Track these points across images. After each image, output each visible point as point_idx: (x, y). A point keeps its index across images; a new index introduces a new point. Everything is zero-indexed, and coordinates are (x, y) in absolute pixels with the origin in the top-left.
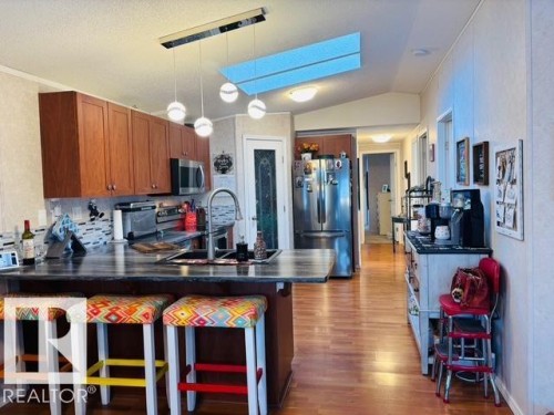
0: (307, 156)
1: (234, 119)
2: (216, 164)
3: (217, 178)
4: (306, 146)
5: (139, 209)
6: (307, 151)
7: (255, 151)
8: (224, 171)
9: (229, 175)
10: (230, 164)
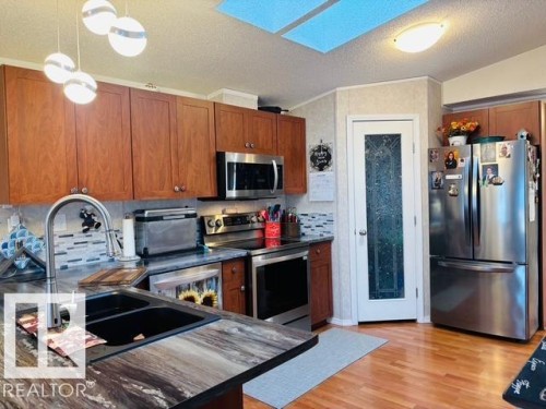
0: (459, 141)
1: (335, 94)
2: (313, 159)
3: (313, 176)
4: (454, 125)
5: (159, 218)
6: (458, 133)
7: (366, 136)
8: (321, 168)
9: (327, 173)
10: (329, 157)
